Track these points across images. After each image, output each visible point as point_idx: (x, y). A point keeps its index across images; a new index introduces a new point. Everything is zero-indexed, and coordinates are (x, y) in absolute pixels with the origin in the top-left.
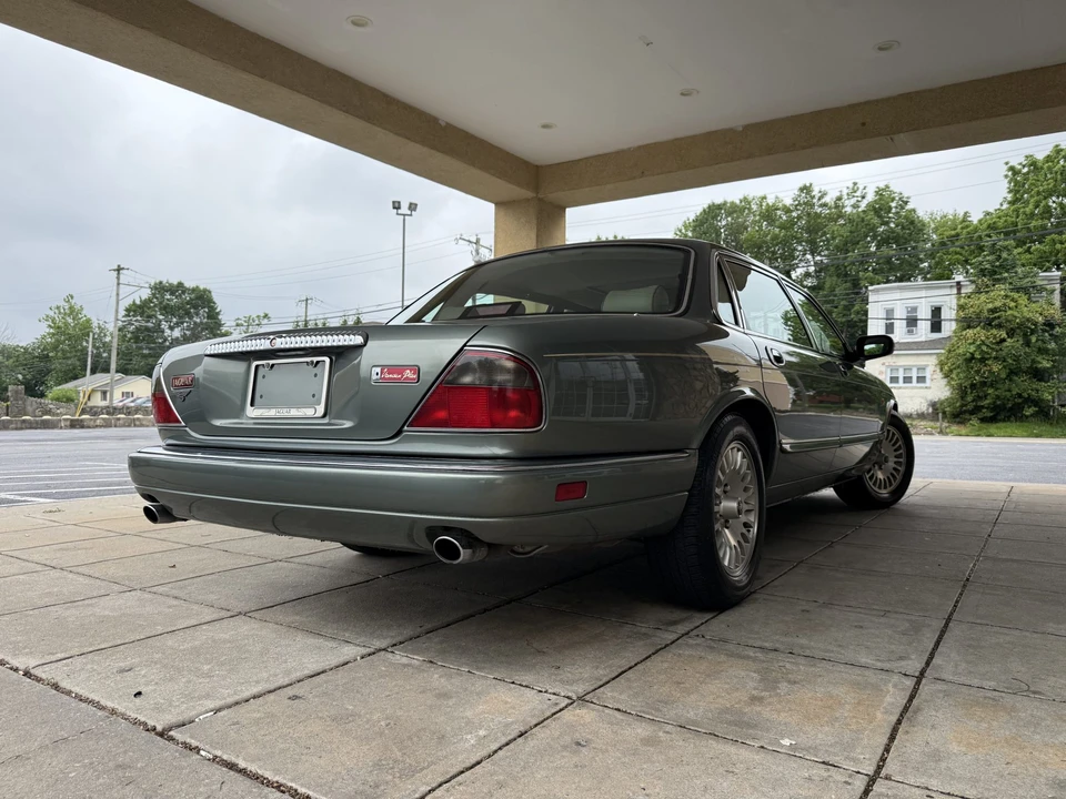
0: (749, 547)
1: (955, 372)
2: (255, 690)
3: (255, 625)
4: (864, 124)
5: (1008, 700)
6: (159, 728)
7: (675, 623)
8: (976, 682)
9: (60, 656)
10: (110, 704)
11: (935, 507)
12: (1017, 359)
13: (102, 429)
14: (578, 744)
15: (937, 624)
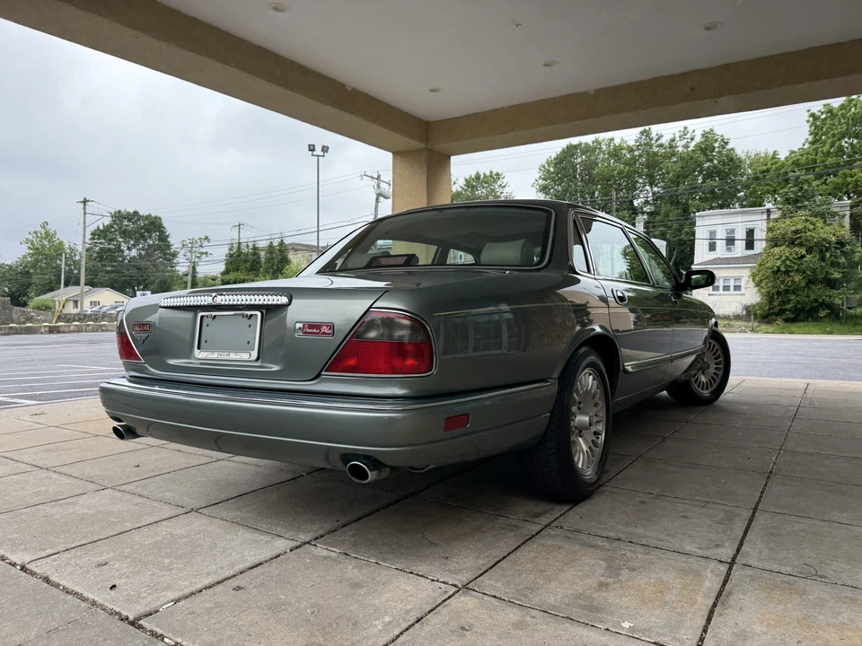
0: (598, 451)
1: (764, 282)
2: (207, 582)
3: (205, 520)
4: (693, 89)
5: (801, 583)
6: (131, 618)
7: (538, 515)
8: (775, 567)
9: (49, 551)
10: (91, 596)
11: (746, 404)
12: (814, 271)
13: (75, 334)
14: (463, 628)
15: (747, 514)
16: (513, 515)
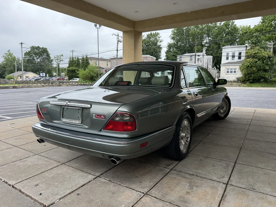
1: (244, 70)
2: (69, 192)
4: (223, 12)
5: (247, 192)
6: (47, 206)
7: (169, 165)
8: (240, 186)
12: (260, 67)
13: (21, 89)
15: (233, 164)
16: (161, 165)
